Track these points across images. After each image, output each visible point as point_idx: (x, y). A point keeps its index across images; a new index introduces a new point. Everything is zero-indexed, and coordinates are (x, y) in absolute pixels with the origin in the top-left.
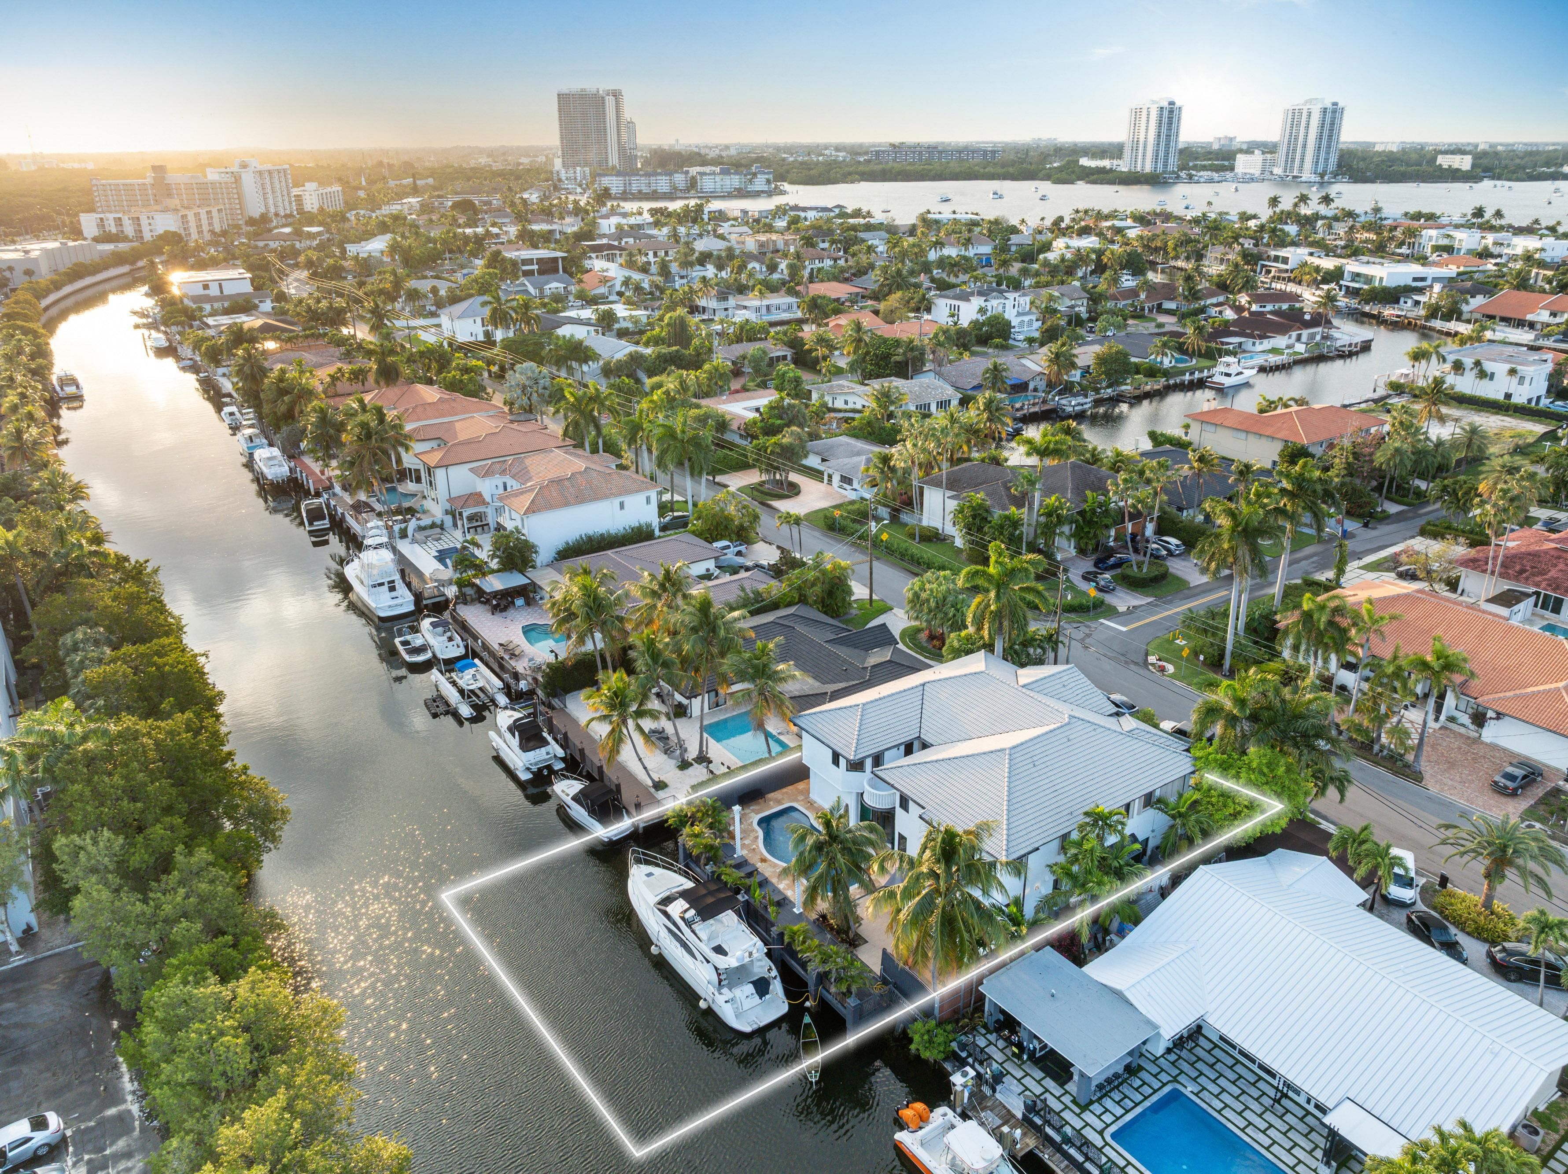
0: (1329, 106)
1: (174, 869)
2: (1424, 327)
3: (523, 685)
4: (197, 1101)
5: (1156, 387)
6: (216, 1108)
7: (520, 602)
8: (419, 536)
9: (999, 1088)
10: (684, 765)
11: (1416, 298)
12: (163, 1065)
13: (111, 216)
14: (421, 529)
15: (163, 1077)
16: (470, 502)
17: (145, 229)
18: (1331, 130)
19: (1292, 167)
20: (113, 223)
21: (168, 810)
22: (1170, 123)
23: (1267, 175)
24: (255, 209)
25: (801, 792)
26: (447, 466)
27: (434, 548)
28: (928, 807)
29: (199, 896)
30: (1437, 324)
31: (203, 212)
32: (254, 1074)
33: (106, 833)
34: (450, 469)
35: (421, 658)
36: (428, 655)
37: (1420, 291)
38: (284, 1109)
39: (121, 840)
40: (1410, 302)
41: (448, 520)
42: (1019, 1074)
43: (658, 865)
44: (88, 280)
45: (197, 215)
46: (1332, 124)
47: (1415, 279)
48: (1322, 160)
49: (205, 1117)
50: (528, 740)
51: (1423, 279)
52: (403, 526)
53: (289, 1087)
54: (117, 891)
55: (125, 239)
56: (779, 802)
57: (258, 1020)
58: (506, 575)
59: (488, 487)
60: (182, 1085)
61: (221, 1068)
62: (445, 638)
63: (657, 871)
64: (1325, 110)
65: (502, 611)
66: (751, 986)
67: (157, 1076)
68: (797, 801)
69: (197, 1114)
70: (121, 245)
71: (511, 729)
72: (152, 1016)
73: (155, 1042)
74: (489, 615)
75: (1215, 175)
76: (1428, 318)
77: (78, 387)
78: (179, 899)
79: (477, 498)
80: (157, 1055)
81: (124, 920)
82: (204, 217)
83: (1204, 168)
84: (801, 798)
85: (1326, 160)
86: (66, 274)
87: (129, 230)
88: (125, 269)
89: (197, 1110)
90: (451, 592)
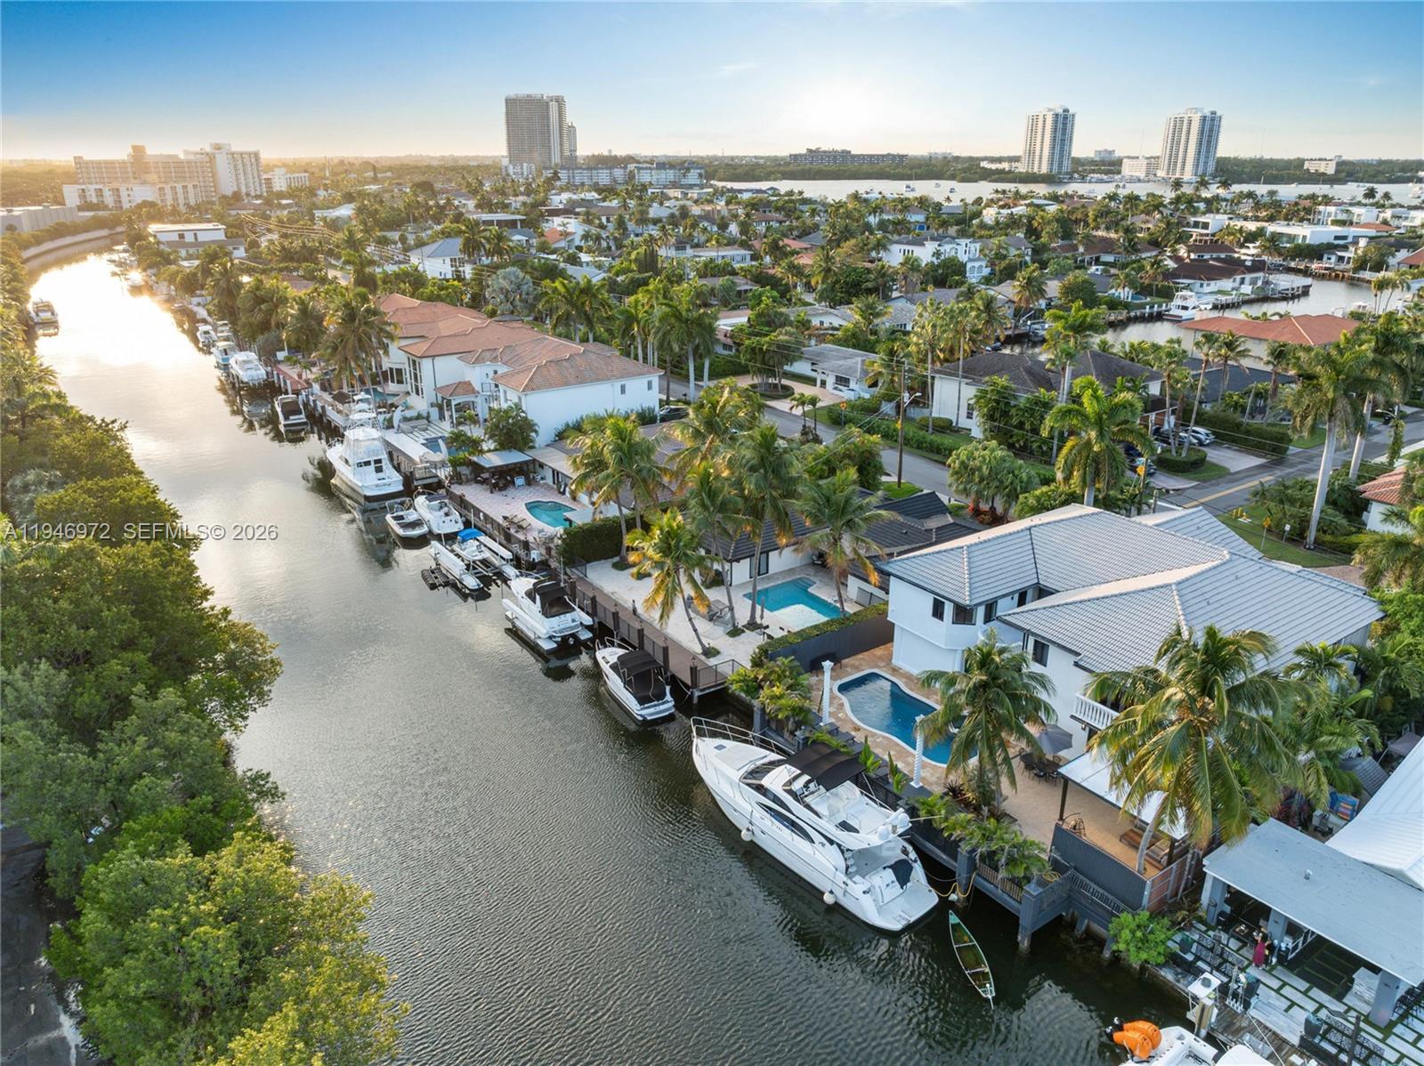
0: (1208, 114)
1: (133, 713)
2: (1353, 278)
3: (535, 555)
4: (158, 1024)
5: (1120, 318)
6: (187, 1034)
7: (520, 481)
8: (404, 426)
9: (1253, 1001)
10: (735, 632)
11: (1339, 254)
12: (108, 970)
13: (92, 187)
14: (406, 419)
15: (107, 989)
16: (459, 390)
17: (124, 199)
18: (1210, 136)
19: (1175, 170)
20: (94, 195)
21: (128, 644)
22: (1064, 130)
23: (1151, 177)
24: (228, 188)
25: (880, 658)
26: (433, 357)
27: (421, 437)
28: (1084, 653)
29: (167, 749)
30: (1367, 275)
31: (179, 187)
32: (247, 981)
33: (44, 665)
34: (437, 359)
35: (417, 532)
36: (425, 529)
37: (1345, 248)
38: (294, 1034)
39: (63, 676)
40: (1334, 258)
41: (435, 413)
42: (1275, 984)
43: (726, 737)
44: (69, 240)
45: (173, 188)
46: (1211, 130)
47: (1337, 238)
48: (1201, 164)
49: (170, 1048)
50: (551, 605)
51: (1344, 238)
52: (388, 416)
53: (299, 1001)
54: (54, 741)
55: (106, 208)
56: (858, 669)
57: (248, 906)
58: (505, 453)
59: (477, 375)
60: (137, 1000)
61: (194, 974)
62: (442, 513)
63: (729, 744)
64: (1204, 119)
65: (500, 490)
66: (890, 871)
67: (100, 987)
68: (879, 667)
69: (159, 1044)
70: (101, 213)
71: (530, 595)
72: (95, 900)
73: (98, 936)
74: (488, 494)
75: (1105, 177)
76: (1356, 270)
77: (53, 314)
78: (137, 749)
79: (466, 387)
80: (102, 955)
81: (62, 776)
82: (180, 191)
83: (1093, 171)
84: (882, 664)
85: (1206, 163)
86: (48, 231)
87: (109, 200)
88: (105, 232)
89: (158, 1037)
90: (443, 474)
